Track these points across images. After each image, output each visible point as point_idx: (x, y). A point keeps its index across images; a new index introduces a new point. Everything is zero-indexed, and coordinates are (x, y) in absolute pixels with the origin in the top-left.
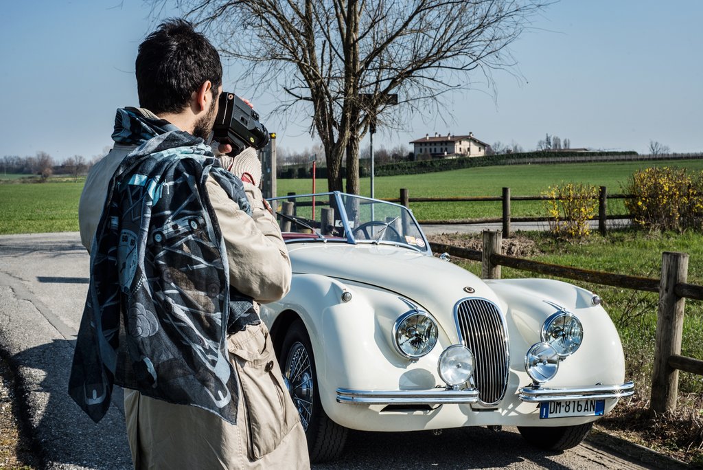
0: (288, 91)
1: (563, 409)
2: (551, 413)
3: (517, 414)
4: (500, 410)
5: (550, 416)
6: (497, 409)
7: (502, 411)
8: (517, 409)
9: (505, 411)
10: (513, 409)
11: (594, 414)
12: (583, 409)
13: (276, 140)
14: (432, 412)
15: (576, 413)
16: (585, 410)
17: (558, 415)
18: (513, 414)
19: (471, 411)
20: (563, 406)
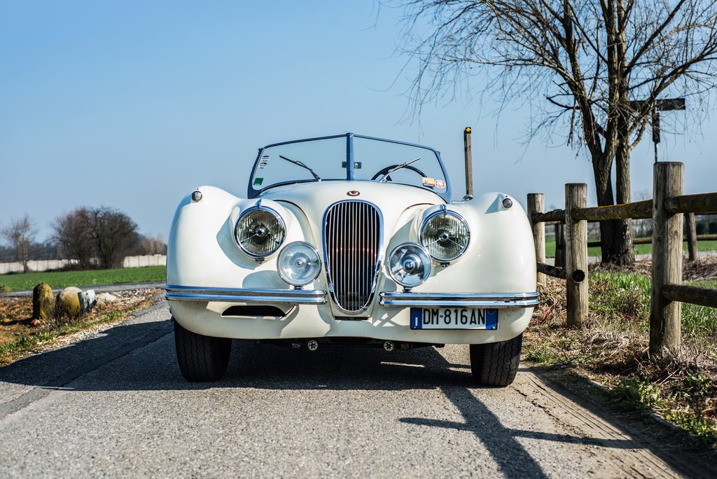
0: (549, 99)
1: (441, 320)
2: (425, 323)
3: (392, 325)
4: (370, 320)
5: (424, 326)
6: (366, 318)
7: (373, 322)
8: (392, 320)
9: (378, 322)
10: (388, 320)
11: (484, 328)
12: (469, 321)
13: (471, 134)
14: (285, 318)
15: (460, 326)
16: (471, 322)
17: (435, 326)
18: (388, 324)
19: (333, 319)
20: (442, 316)
